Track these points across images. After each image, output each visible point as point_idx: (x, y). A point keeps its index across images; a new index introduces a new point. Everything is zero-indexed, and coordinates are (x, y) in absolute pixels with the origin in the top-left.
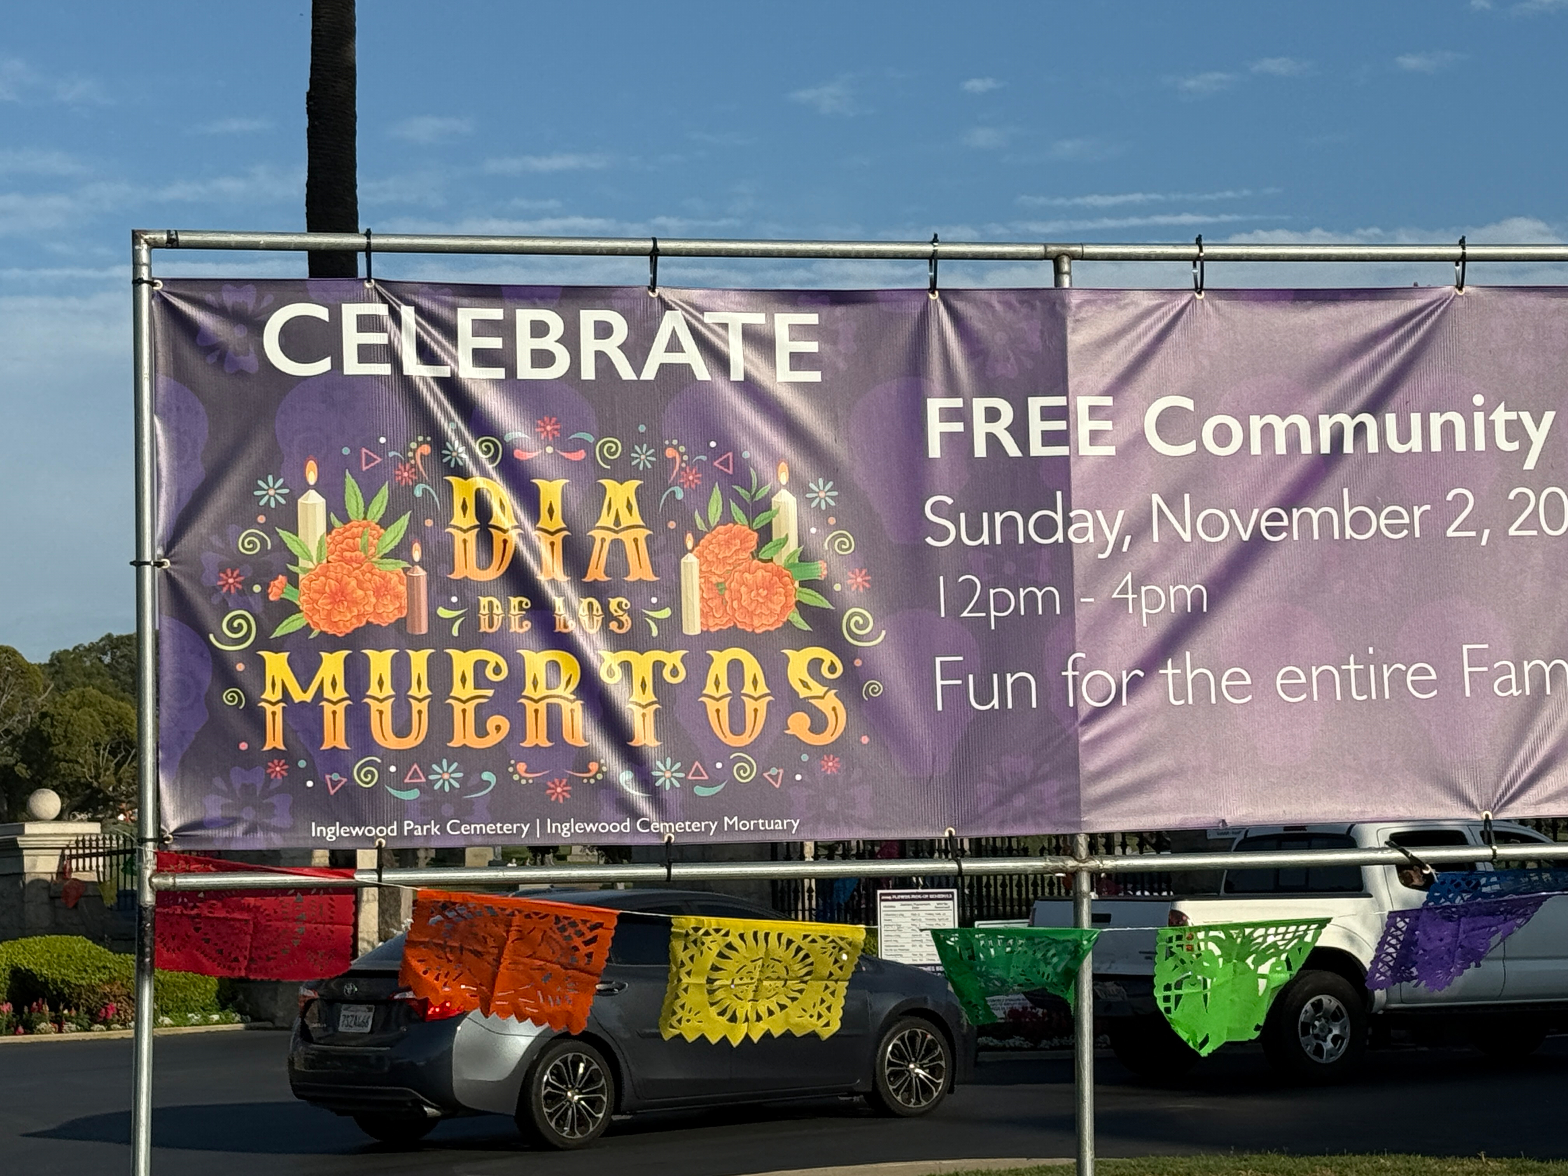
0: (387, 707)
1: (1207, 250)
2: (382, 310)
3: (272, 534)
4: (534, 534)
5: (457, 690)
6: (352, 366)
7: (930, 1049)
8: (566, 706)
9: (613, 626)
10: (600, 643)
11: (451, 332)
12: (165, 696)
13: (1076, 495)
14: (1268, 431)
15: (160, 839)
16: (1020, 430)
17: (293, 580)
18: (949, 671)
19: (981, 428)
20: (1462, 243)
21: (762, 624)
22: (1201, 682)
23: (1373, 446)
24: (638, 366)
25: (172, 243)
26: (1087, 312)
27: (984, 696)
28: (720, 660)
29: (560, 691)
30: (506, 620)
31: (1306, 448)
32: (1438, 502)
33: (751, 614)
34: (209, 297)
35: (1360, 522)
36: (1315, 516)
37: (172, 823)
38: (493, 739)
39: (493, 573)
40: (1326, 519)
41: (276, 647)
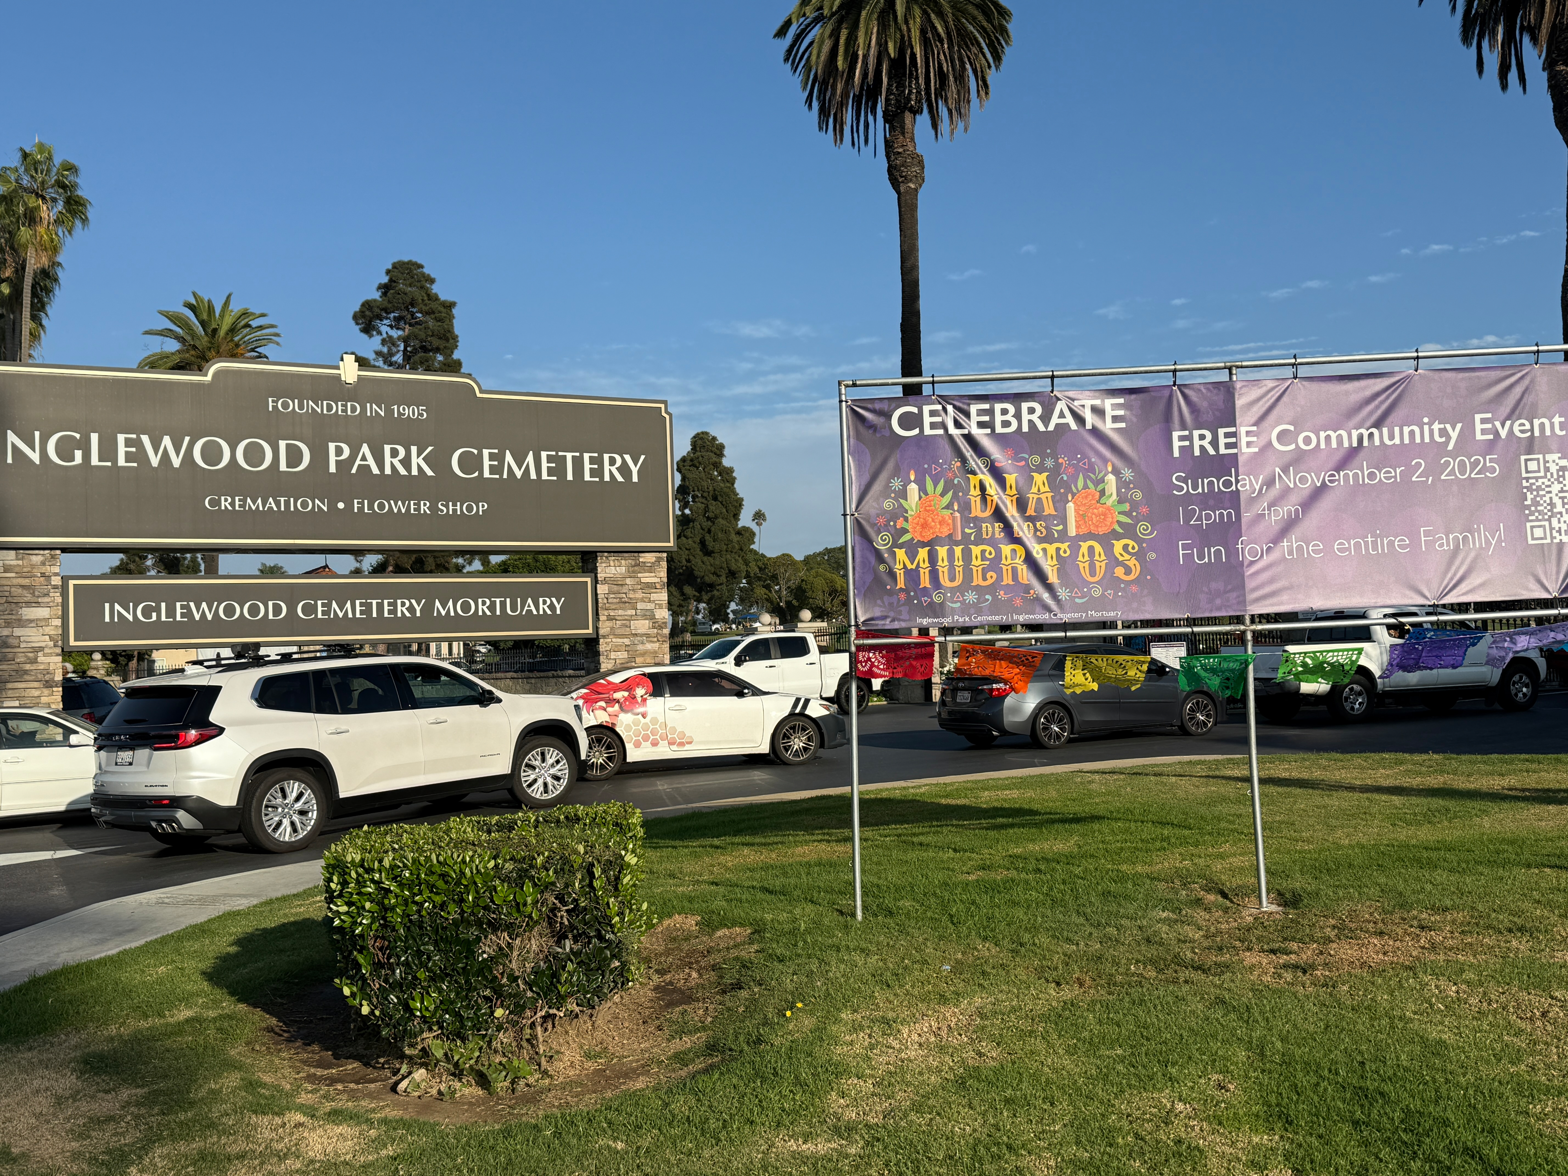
0: (946, 570)
1: (1299, 360)
2: (939, 407)
3: (898, 501)
4: (1004, 497)
5: (974, 562)
6: (928, 431)
7: (1206, 707)
8: (1019, 567)
9: (1038, 533)
10: (1033, 540)
11: (967, 415)
12: (857, 568)
13: (1241, 470)
14: (1328, 438)
15: (857, 625)
16: (1215, 443)
17: (906, 519)
18: (1185, 547)
19: (1197, 443)
20: (1417, 351)
21: (1102, 531)
22: (1299, 548)
23: (1377, 442)
24: (1046, 425)
25: (854, 385)
26: (1244, 390)
27: (1201, 557)
28: (1084, 546)
29: (1017, 561)
30: (993, 533)
31: (1346, 444)
32: (1408, 465)
33: (1097, 526)
34: (870, 406)
35: (1372, 476)
36: (1351, 474)
37: (861, 619)
38: (990, 582)
39: (988, 513)
40: (1356, 476)
41: (900, 547)
